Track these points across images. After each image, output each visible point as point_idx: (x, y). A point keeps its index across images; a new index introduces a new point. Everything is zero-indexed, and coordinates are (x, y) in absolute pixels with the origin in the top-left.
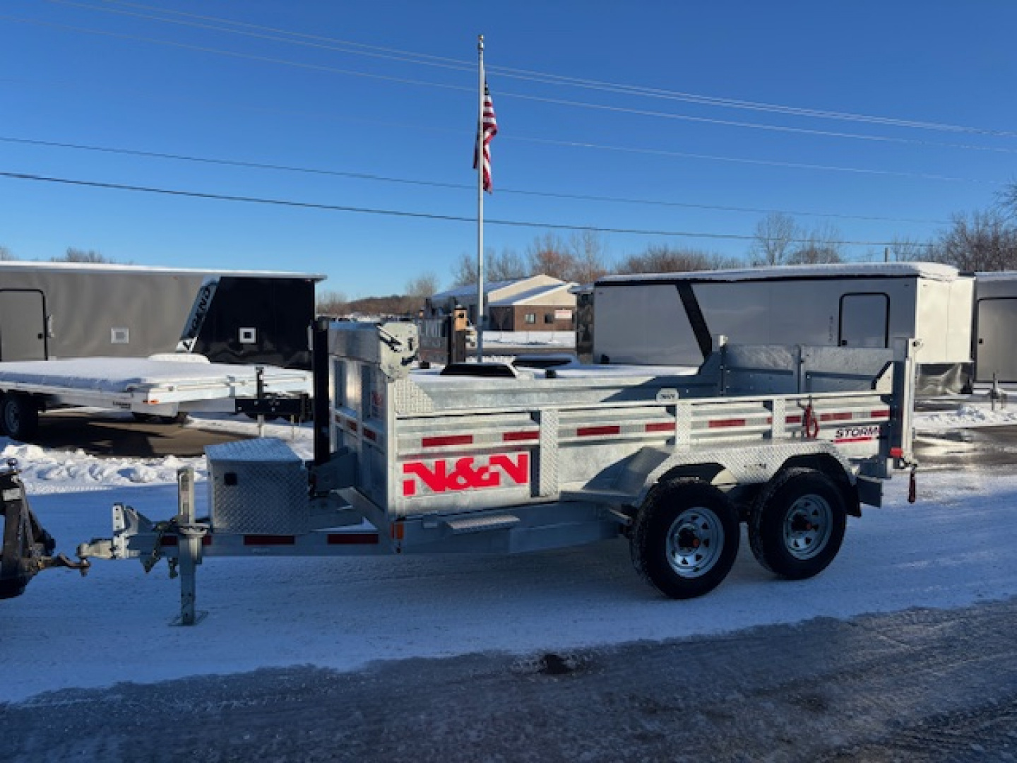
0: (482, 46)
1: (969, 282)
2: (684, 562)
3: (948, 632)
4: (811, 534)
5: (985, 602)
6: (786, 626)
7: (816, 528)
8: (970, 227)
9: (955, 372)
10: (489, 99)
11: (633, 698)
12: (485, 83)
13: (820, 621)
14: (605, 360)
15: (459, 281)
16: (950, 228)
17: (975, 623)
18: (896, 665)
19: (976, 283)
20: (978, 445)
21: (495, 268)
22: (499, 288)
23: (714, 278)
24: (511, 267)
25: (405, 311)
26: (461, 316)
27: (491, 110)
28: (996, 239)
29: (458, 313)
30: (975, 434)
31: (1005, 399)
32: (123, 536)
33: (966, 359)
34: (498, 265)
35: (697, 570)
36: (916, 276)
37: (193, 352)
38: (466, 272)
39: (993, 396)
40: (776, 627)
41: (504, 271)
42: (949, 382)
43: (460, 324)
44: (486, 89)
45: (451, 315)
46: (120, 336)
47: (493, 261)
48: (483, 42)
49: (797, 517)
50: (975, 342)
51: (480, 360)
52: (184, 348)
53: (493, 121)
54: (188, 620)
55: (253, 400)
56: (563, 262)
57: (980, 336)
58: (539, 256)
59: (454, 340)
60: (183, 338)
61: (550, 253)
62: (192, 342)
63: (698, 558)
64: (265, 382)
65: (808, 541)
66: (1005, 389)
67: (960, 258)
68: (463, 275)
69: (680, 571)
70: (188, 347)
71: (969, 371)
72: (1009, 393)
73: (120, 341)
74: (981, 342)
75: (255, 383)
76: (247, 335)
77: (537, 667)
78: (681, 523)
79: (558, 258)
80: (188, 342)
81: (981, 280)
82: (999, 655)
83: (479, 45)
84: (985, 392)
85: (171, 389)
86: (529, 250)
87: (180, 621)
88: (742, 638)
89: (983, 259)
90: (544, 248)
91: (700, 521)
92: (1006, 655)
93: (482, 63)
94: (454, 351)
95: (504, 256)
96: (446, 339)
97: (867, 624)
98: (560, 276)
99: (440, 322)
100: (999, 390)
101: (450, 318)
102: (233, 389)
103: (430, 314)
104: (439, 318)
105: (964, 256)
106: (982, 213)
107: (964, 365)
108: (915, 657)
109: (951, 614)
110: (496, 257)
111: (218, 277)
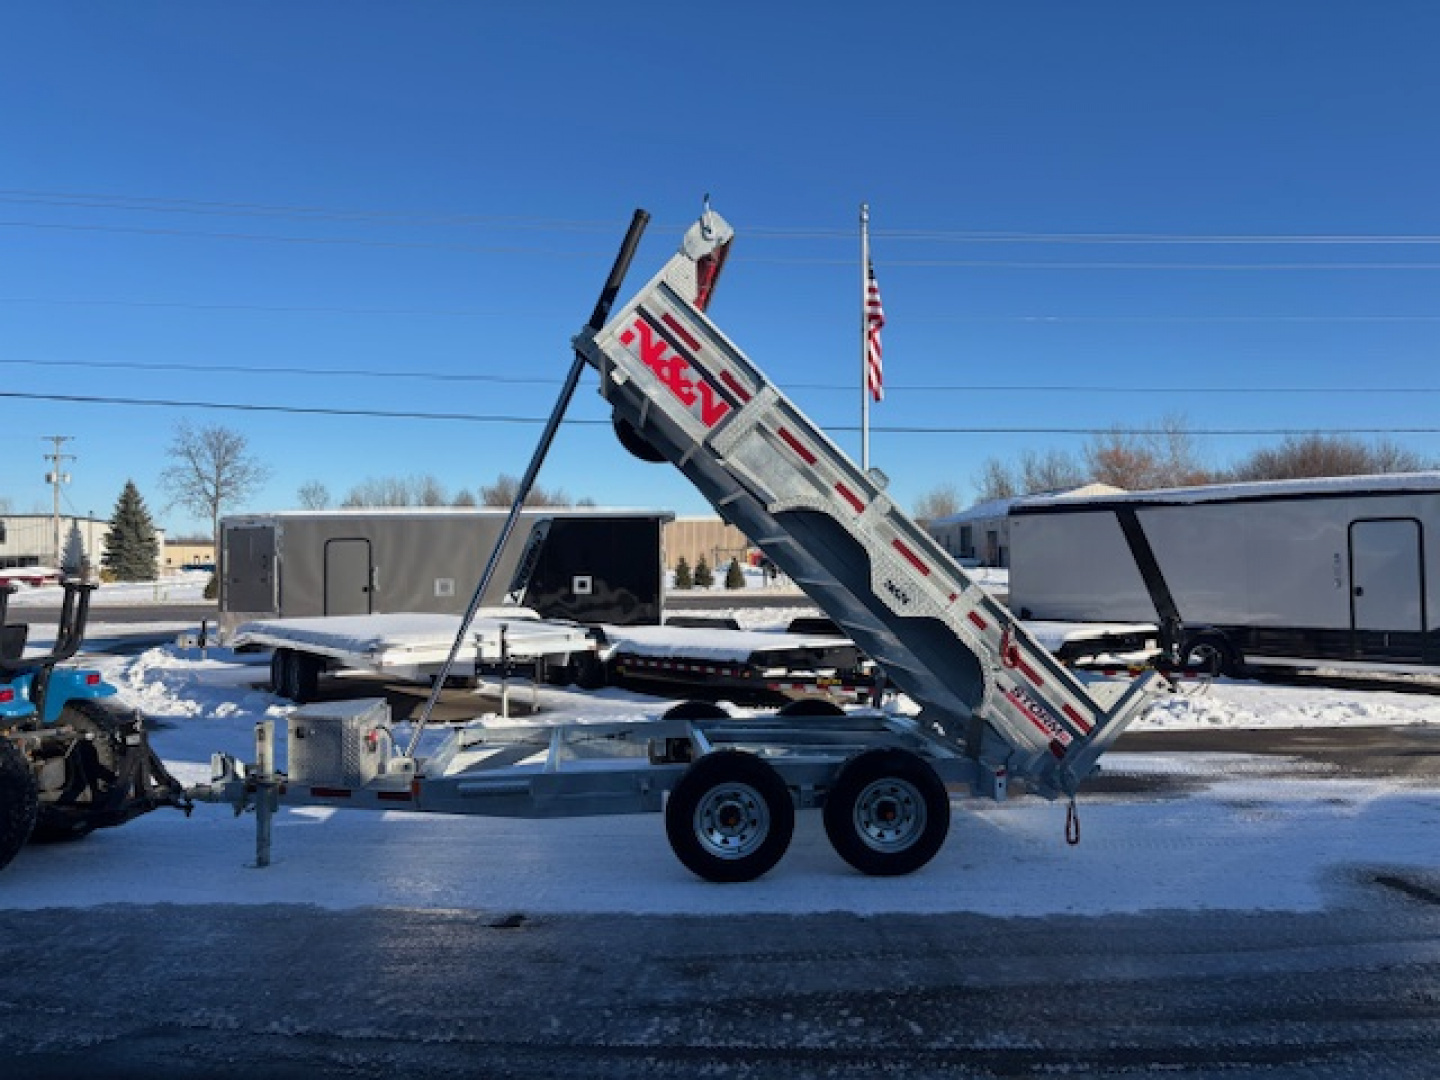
0: (866, 217)
2: (724, 840)
10: (875, 284)
12: (870, 264)
15: (984, 495)
21: (1036, 475)
23: (1166, 499)
24: (1060, 474)
27: (878, 297)
34: (1042, 473)
37: (522, 605)
38: (993, 484)
41: (1050, 479)
44: (871, 272)
46: (444, 587)
47: (1033, 467)
48: (867, 212)
52: (511, 600)
53: (880, 311)
54: (262, 862)
56: (1139, 465)
58: (1101, 456)
60: (511, 589)
61: (1116, 453)
62: (521, 594)
68: (988, 485)
70: (516, 599)
73: (443, 594)
76: (582, 585)
79: (1129, 459)
80: (516, 594)
86: (1086, 450)
90: (1108, 449)
93: (865, 236)
95: (1051, 459)
102: (479, 650)
110: (1038, 462)
111: (550, 518)
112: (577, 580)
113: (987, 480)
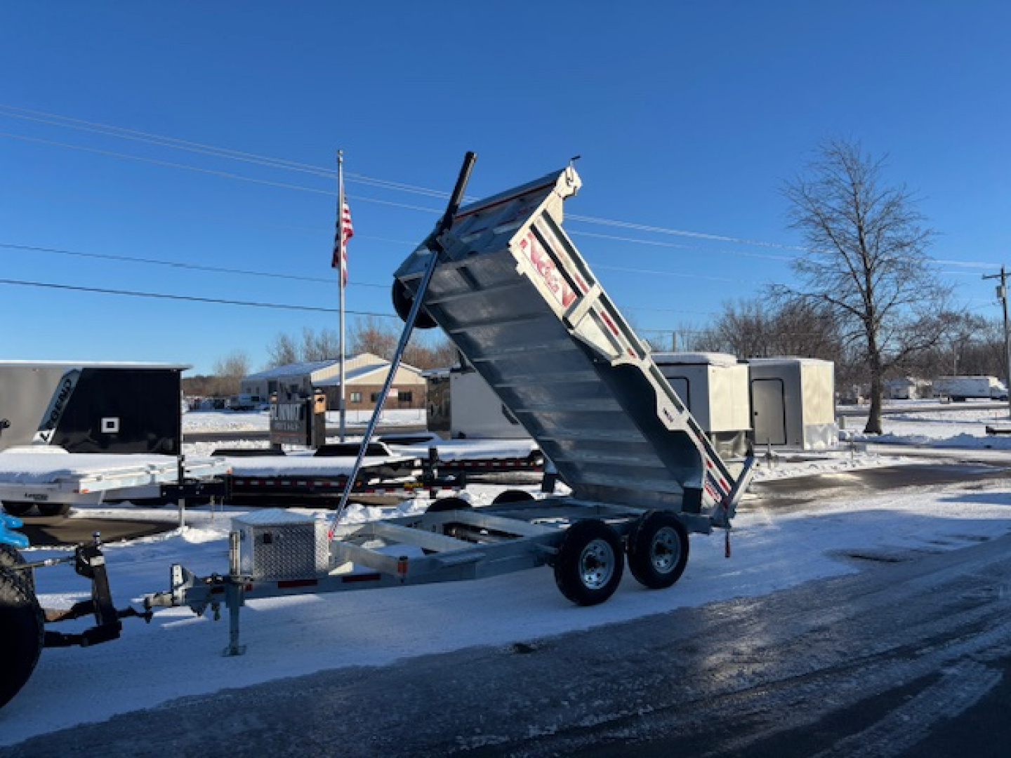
0: (341, 159)
1: (744, 367)
2: (590, 579)
3: (759, 608)
4: (668, 557)
5: (778, 591)
6: (662, 614)
7: (670, 552)
8: (738, 312)
9: (740, 437)
11: (582, 659)
13: (682, 610)
14: (462, 436)
16: (722, 313)
17: (774, 601)
18: (731, 626)
19: (749, 368)
20: (761, 495)
21: (314, 346)
22: (321, 367)
24: (331, 346)
25: (213, 392)
26: (320, 400)
28: (759, 322)
29: (317, 397)
30: (759, 488)
31: (777, 459)
32: (181, 589)
33: (747, 427)
34: (318, 345)
35: (598, 584)
36: (706, 364)
37: (51, 443)
39: (768, 457)
40: (656, 616)
41: (323, 349)
42: (736, 447)
43: (319, 407)
45: (310, 398)
47: (312, 340)
49: (658, 545)
50: (752, 414)
51: (342, 440)
52: (40, 439)
54: (234, 652)
55: (177, 486)
56: (386, 342)
57: (755, 409)
58: (361, 336)
59: (313, 423)
60: (41, 428)
61: (372, 333)
62: (50, 434)
63: (598, 575)
64: (187, 468)
65: (666, 561)
66: (779, 452)
67: (732, 339)
68: (280, 353)
69: (588, 585)
70: (45, 439)
71: (750, 435)
72: (780, 455)
74: (756, 414)
75: (176, 469)
76: (110, 425)
77: (513, 651)
78: (587, 551)
79: (380, 338)
80: (45, 433)
81: (753, 365)
82: (789, 617)
83: (339, 159)
84: (763, 455)
85: (99, 479)
87: (228, 653)
88: (635, 623)
89: (749, 340)
90: (365, 329)
91: (599, 550)
92: (793, 616)
94: (313, 433)
95: (324, 335)
96: (304, 422)
97: (710, 608)
98: (383, 356)
99: (298, 406)
100: (773, 453)
101: (308, 402)
102: (153, 476)
103: (285, 398)
104: (296, 403)
105: (734, 337)
106: (746, 300)
107: (747, 432)
108: (742, 621)
109: (759, 599)
110: (315, 336)
111: (80, 369)
112: (105, 421)
113: (278, 349)
